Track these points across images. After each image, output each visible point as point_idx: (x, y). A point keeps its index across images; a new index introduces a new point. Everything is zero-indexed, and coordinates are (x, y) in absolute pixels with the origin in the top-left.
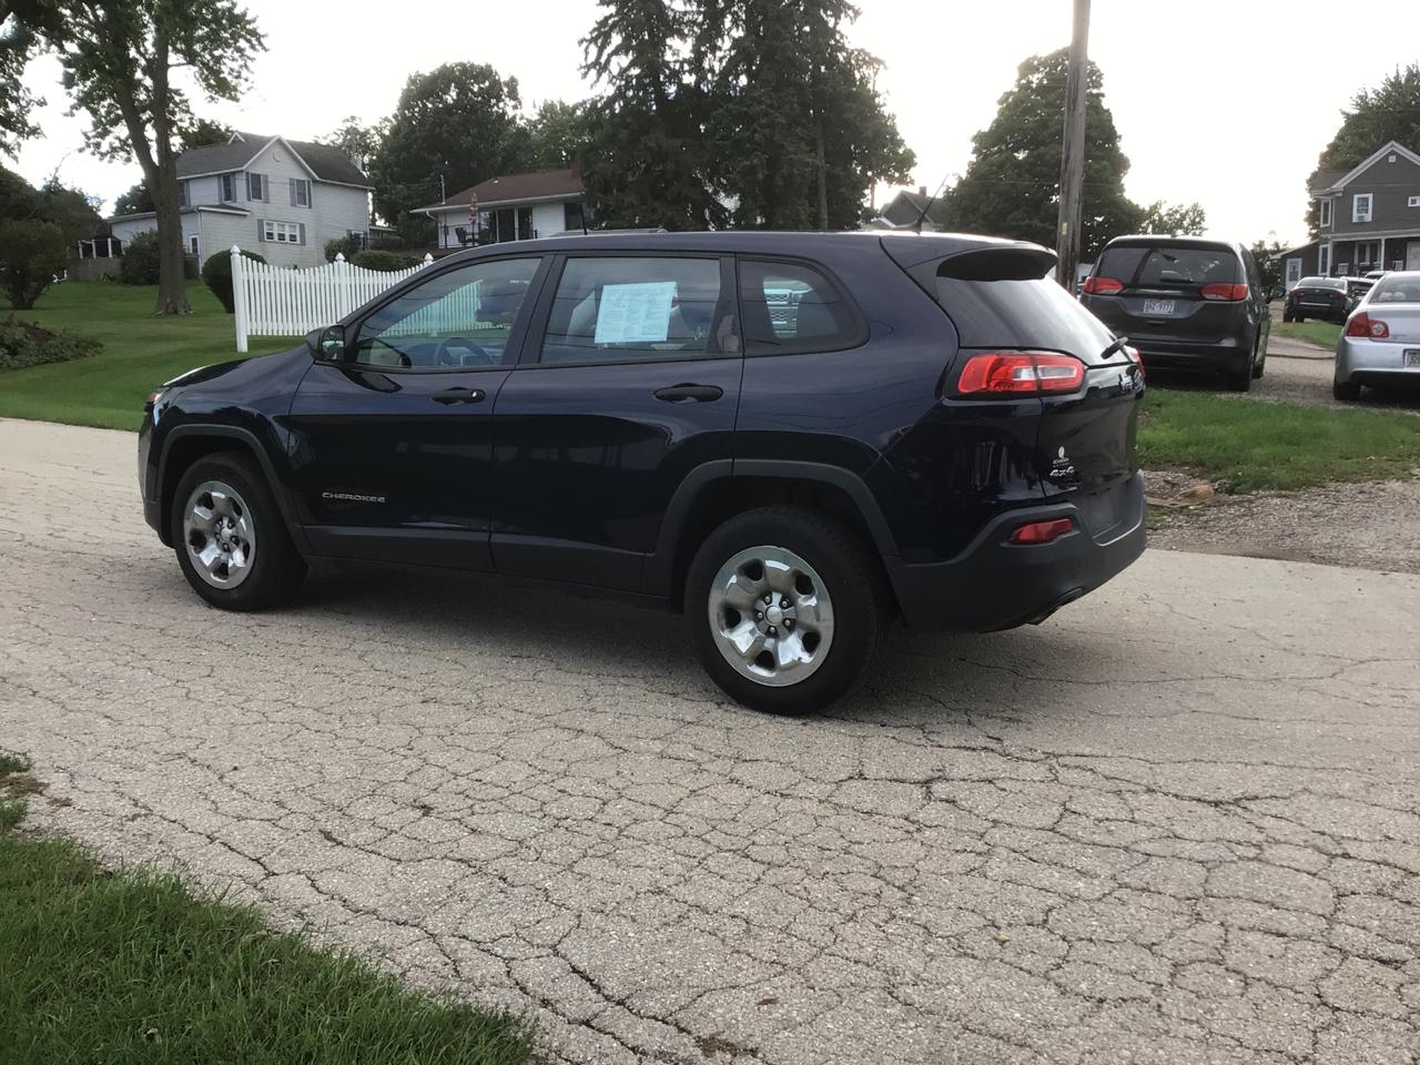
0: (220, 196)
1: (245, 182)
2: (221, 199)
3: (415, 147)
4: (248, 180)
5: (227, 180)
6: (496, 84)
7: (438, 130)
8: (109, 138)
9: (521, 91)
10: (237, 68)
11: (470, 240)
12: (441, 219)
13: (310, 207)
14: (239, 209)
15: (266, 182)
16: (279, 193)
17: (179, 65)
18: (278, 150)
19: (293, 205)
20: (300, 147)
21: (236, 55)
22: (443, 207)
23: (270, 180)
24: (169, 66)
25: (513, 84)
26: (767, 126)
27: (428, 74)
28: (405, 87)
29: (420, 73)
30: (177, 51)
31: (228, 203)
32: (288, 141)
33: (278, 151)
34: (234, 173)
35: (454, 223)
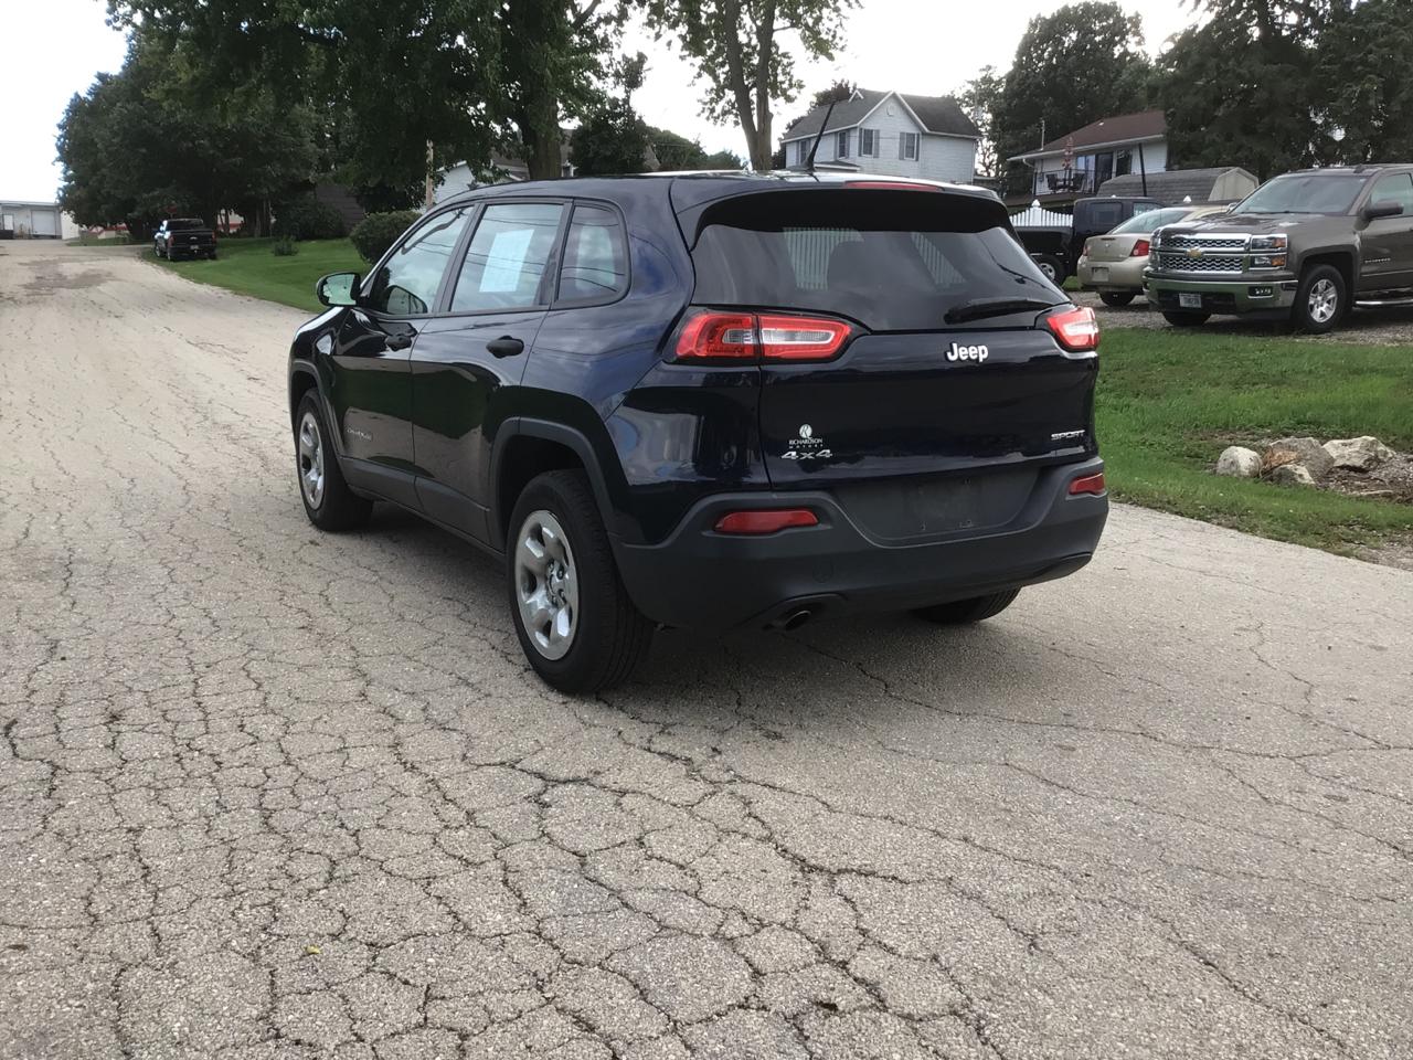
0: (835, 153)
1: (857, 139)
2: (835, 156)
3: (1028, 92)
4: (860, 137)
5: (843, 137)
6: (1120, 20)
7: (1052, 74)
8: (722, 103)
9: (1144, 27)
10: (833, 28)
11: (1060, 187)
12: (1038, 166)
13: (917, 160)
14: (851, 165)
15: (878, 138)
16: (889, 146)
17: (784, 28)
18: (892, 104)
19: (901, 158)
20: (914, 102)
21: (834, 15)
22: (1041, 153)
23: (881, 135)
24: (774, 31)
25: (1136, 21)
26: (1385, 45)
27: (1048, 17)
28: (1026, 32)
29: (1042, 16)
30: (782, 14)
31: (842, 159)
32: (903, 96)
33: (893, 108)
34: (848, 130)
35: (1049, 168)
